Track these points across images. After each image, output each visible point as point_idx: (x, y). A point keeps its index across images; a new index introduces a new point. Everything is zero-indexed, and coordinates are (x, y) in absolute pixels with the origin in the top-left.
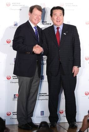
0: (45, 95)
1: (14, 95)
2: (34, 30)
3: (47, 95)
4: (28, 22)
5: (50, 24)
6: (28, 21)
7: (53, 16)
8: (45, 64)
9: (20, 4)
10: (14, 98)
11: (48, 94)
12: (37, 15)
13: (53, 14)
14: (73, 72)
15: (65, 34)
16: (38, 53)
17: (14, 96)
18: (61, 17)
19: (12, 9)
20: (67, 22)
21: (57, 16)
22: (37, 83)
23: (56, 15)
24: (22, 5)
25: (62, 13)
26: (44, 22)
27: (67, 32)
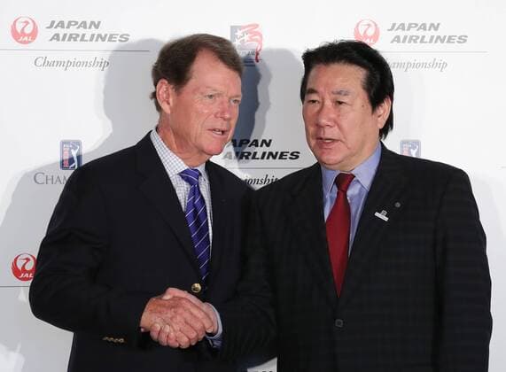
4: (146, 144)
5: (295, 156)
6: (147, 139)
9: (102, 31)
15: (382, 216)
20: (404, 142)
24: (111, 38)
26: (256, 143)
27: (398, 205)
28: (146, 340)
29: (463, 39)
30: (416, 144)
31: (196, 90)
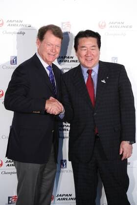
0: (68, 197)
1: (9, 198)
2: (48, 72)
3: (72, 199)
6: (35, 54)
7: (79, 50)
8: (66, 137)
9: (23, 23)
10: (9, 203)
11: (74, 196)
12: (53, 45)
13: (79, 47)
14: (121, 154)
15: (103, 81)
16: (54, 113)
17: (9, 200)
18: (94, 52)
19: (6, 33)
21: (86, 51)
22: (50, 175)
23: (84, 48)
25: (96, 45)
26: (69, 57)
27: (108, 78)
28: (45, 113)
29: (131, 27)
30: (116, 58)
31: (45, 43)
